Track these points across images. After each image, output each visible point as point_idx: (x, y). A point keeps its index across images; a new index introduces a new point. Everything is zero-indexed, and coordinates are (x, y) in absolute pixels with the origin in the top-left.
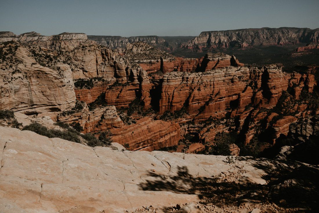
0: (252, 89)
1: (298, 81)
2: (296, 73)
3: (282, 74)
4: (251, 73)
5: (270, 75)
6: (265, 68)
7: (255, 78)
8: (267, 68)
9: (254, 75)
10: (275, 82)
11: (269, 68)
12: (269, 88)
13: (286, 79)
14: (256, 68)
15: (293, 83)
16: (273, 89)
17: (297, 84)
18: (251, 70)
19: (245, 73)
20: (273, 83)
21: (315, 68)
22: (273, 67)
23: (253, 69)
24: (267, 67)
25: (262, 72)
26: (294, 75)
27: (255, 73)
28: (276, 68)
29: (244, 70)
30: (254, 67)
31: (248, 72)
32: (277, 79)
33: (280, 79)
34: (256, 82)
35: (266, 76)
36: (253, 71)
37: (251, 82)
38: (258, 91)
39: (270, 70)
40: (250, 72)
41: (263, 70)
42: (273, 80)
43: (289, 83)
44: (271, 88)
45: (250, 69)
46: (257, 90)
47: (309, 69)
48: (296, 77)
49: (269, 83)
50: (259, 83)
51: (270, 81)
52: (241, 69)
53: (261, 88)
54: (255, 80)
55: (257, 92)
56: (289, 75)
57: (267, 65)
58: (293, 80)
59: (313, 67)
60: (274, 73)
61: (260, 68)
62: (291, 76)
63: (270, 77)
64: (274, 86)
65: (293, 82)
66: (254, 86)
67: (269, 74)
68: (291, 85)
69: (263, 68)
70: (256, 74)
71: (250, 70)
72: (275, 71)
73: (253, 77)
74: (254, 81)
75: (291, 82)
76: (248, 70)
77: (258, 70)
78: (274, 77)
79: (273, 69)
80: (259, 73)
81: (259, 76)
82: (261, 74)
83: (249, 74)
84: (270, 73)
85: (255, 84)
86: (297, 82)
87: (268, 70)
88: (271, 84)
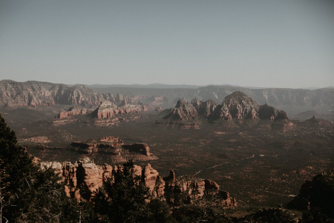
0: (69, 188)
1: (111, 174)
2: (107, 165)
3: (97, 169)
4: (63, 169)
5: (86, 171)
6: (78, 162)
7: (69, 175)
8: (81, 163)
9: (68, 172)
10: (92, 178)
11: (83, 163)
12: (87, 186)
13: (100, 174)
14: (69, 163)
15: (107, 178)
16: (92, 187)
17: (110, 177)
18: (64, 166)
19: (58, 170)
20: (90, 180)
21: (95, 145)
22: (87, 161)
23: (65, 165)
24: (81, 161)
25: (76, 167)
26: (106, 168)
27: (68, 169)
28: (91, 162)
29: (57, 166)
30: (67, 162)
31: (61, 169)
32: (94, 175)
33: (96, 174)
34: (72, 179)
35: (81, 173)
36: (67, 167)
37: (66, 180)
38: (75, 190)
39: (85, 165)
40: (63, 167)
41: (77, 165)
42: (90, 177)
43: (103, 177)
44: (90, 186)
45: (62, 164)
46: (73, 190)
47: (90, 148)
48: (108, 170)
49: (86, 180)
50: (75, 180)
51: (86, 177)
52: (53, 165)
53: (77, 186)
54: (70, 178)
55: (74, 192)
56: (101, 168)
57: (81, 159)
58: (106, 174)
59: (94, 145)
60: (90, 168)
61: (73, 163)
62: (103, 169)
63: (86, 173)
64: (92, 184)
65: (106, 176)
66: (69, 185)
67: (84, 169)
68: (105, 179)
69: (76, 162)
70: (70, 170)
71: (62, 166)
72: (90, 165)
73: (67, 173)
74: (68, 179)
75: (105, 177)
76: (61, 165)
77: (72, 166)
78: (90, 172)
79: (87, 164)
80: (73, 168)
81: (73, 172)
82: (75, 170)
83: (62, 171)
84: (86, 169)
85: (70, 182)
86: (110, 176)
87: (83, 165)
88: (89, 180)
